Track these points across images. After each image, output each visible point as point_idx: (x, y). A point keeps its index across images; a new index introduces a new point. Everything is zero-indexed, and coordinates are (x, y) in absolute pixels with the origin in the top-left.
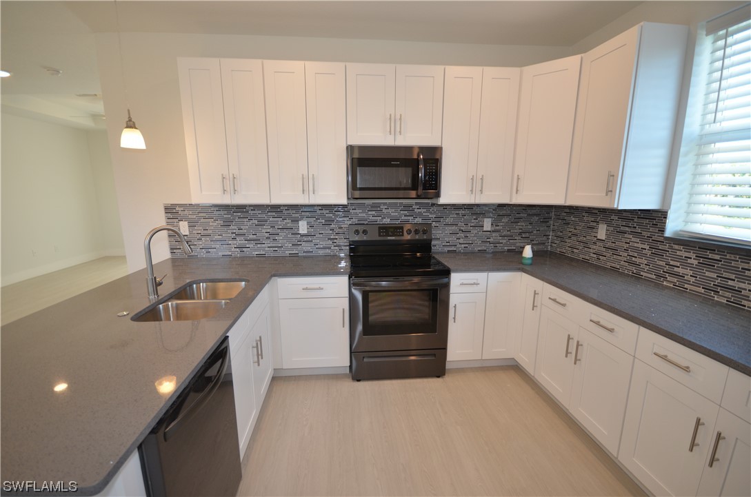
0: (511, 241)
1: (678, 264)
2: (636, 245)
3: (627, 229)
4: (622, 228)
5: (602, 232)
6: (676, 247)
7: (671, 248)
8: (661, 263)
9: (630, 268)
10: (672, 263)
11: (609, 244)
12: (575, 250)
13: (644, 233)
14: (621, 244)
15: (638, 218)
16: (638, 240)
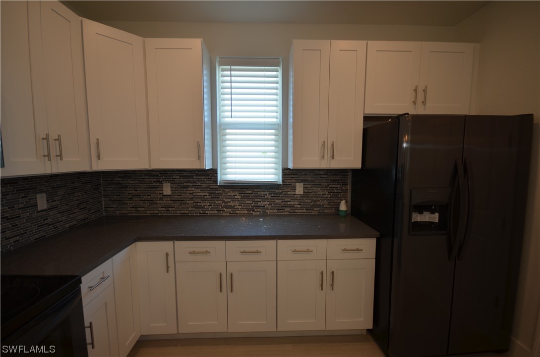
0: (71, 216)
1: (230, 200)
2: (198, 194)
3: (189, 184)
4: (185, 184)
5: (167, 189)
6: (227, 190)
7: (224, 191)
8: (219, 202)
9: (198, 211)
10: (226, 200)
11: (176, 197)
12: (140, 209)
13: (203, 185)
14: (186, 195)
15: (196, 175)
16: (199, 190)
